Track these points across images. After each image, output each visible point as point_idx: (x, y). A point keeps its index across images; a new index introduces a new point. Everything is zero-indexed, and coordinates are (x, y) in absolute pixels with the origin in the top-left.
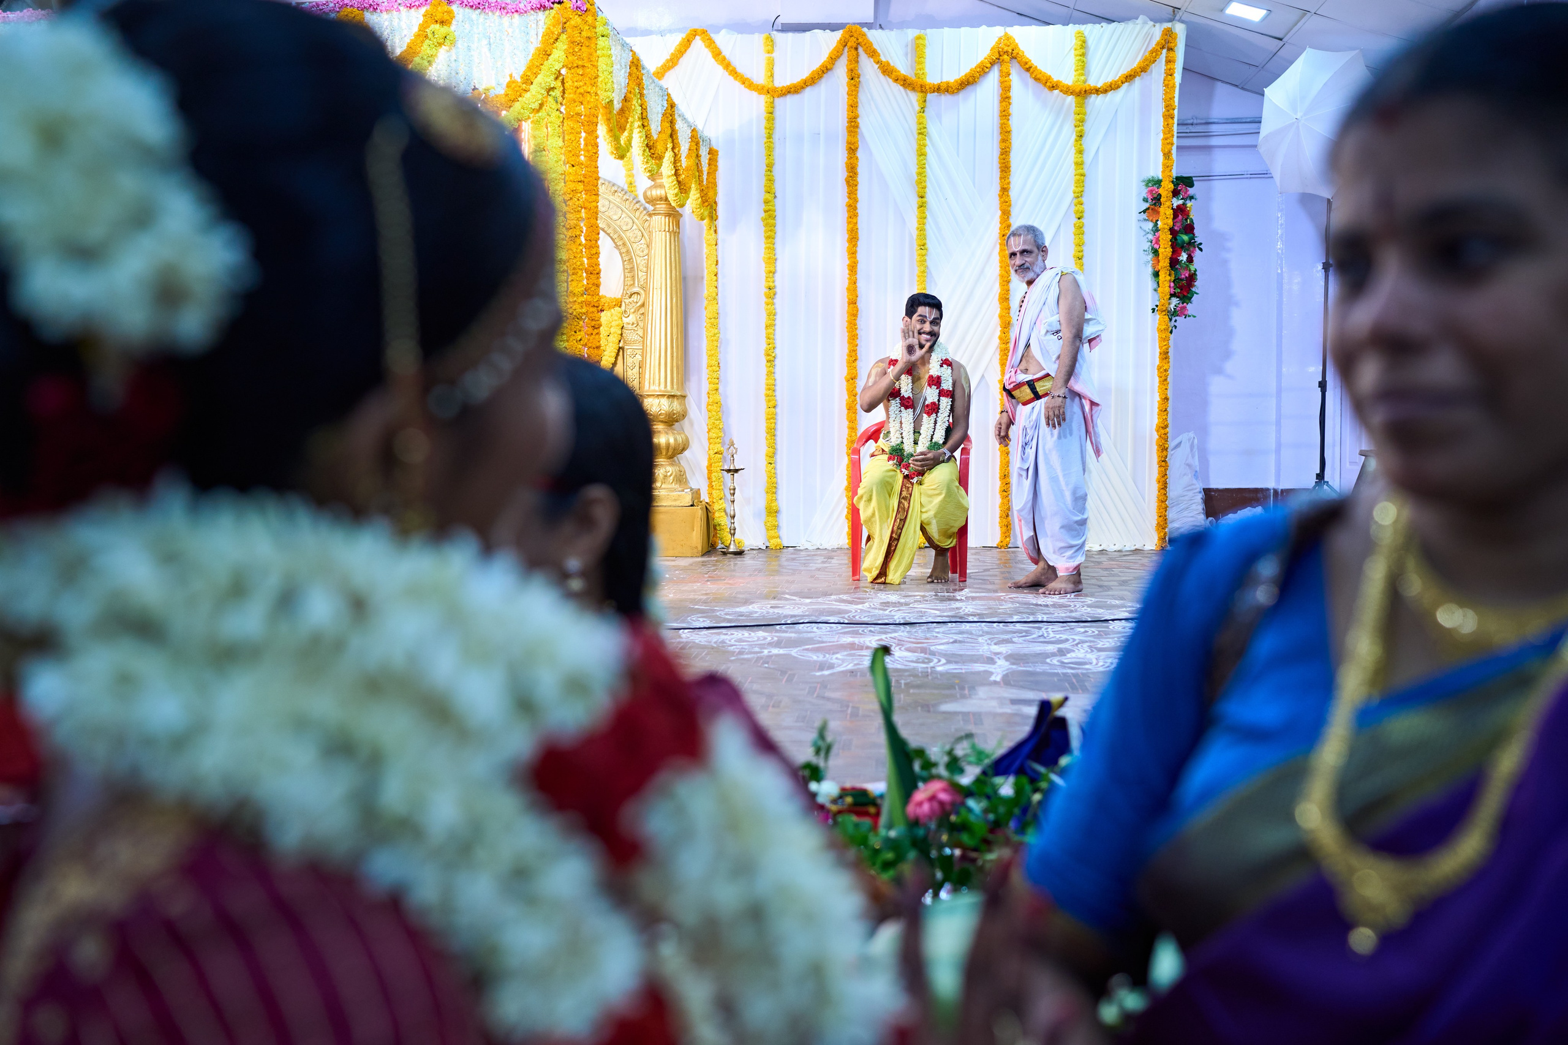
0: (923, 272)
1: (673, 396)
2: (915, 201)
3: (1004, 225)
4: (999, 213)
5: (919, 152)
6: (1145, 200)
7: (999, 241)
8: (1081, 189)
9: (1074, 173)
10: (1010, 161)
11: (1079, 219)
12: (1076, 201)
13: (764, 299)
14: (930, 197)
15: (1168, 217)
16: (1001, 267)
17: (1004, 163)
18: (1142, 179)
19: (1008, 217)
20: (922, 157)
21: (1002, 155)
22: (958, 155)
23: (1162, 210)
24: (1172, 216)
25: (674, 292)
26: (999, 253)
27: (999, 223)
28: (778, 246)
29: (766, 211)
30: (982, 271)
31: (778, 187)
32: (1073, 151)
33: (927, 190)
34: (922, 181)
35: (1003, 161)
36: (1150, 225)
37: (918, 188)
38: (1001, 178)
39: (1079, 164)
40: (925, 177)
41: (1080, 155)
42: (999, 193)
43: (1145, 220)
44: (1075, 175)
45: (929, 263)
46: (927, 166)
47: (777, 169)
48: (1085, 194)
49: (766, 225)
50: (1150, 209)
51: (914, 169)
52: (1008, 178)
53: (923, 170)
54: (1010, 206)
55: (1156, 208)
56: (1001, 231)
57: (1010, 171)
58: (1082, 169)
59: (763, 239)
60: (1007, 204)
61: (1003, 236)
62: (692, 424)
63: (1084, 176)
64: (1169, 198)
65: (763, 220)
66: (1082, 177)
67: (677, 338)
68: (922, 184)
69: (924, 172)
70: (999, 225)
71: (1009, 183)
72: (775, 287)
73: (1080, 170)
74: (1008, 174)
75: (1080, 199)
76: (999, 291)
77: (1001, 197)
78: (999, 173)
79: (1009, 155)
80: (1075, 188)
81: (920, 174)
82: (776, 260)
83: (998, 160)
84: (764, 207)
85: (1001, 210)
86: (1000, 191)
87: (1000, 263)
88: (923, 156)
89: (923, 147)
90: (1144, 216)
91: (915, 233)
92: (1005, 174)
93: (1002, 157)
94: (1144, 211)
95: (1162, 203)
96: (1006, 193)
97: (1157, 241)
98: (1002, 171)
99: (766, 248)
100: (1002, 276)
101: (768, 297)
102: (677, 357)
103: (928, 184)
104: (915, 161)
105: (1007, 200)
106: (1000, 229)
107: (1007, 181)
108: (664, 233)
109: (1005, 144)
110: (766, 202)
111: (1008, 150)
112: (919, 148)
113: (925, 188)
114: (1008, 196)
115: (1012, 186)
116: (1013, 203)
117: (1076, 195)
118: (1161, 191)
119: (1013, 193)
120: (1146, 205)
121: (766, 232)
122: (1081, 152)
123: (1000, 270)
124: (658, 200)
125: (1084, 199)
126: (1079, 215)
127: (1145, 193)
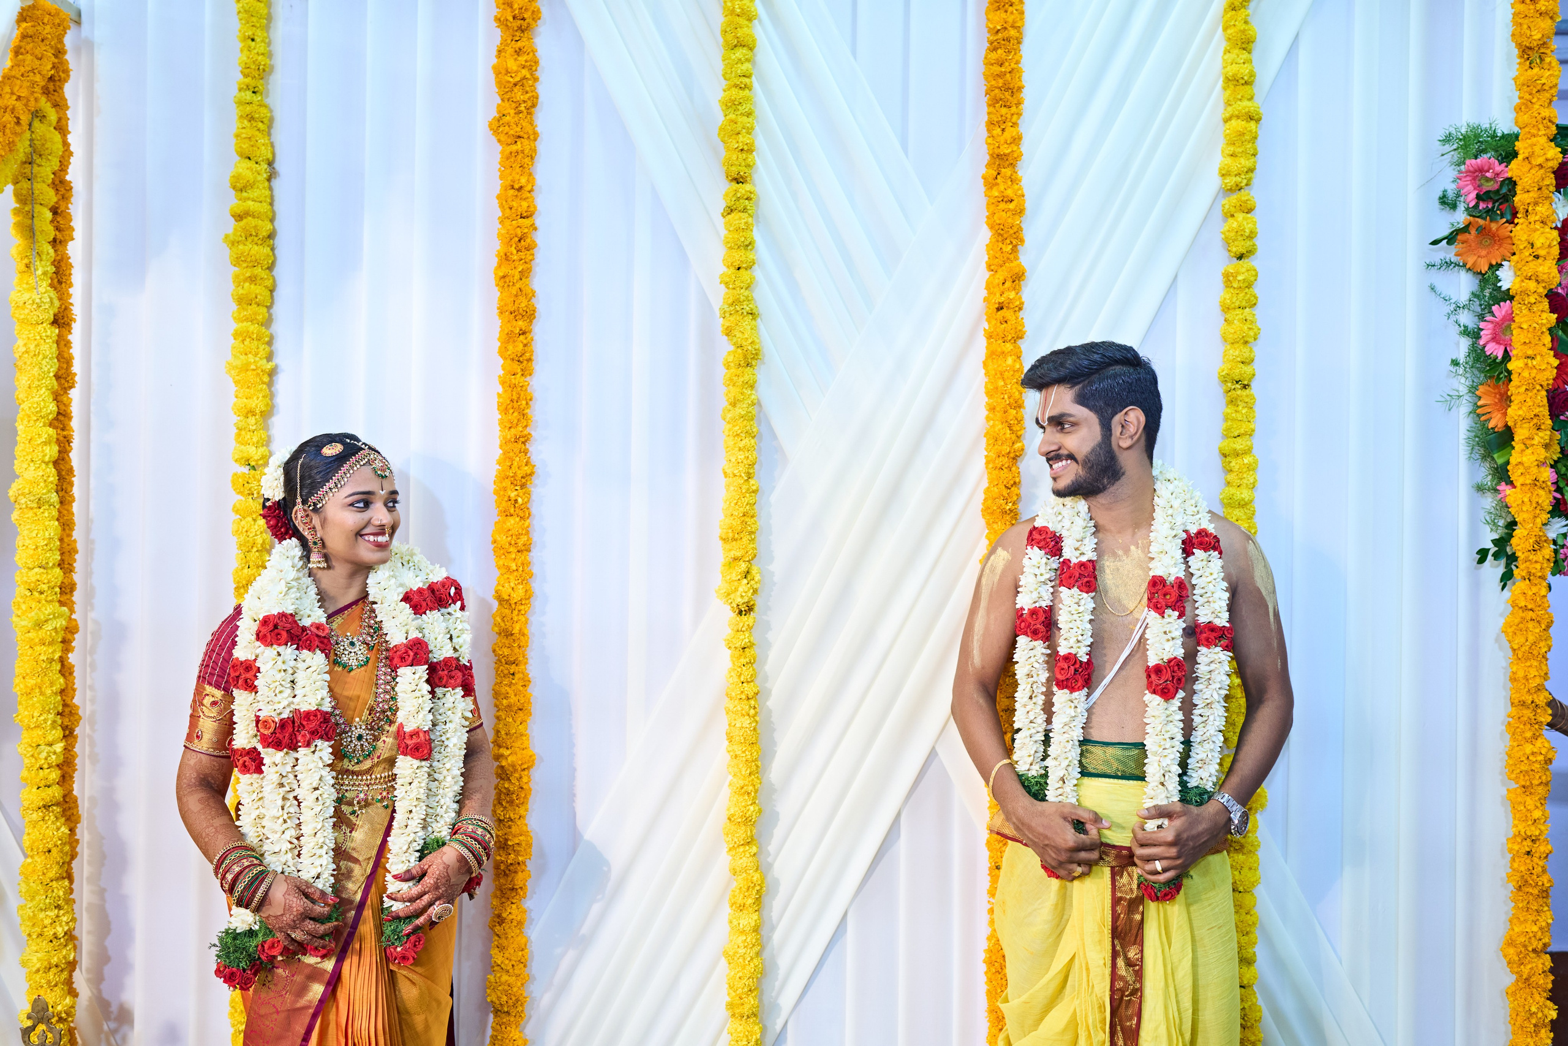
0: (747, 417)
2: (719, 193)
3: (1001, 275)
4: (985, 235)
5: (730, 37)
6: (1447, 202)
7: (986, 326)
8: (1245, 163)
9: (1221, 113)
10: (1019, 71)
11: (1240, 257)
12: (1228, 201)
14: (767, 182)
15: (1542, 253)
16: (992, 409)
17: (1000, 75)
18: (1440, 130)
19: (1015, 249)
20: (740, 53)
21: (995, 49)
22: (854, 53)
23: (1520, 232)
24: (1556, 251)
26: (985, 364)
27: (983, 266)
29: (239, 217)
30: (929, 422)
31: (280, 141)
32: (1219, 42)
33: (756, 158)
34: (739, 127)
35: (997, 69)
36: (1462, 286)
37: (728, 149)
38: (991, 124)
39: (1239, 83)
40: (749, 115)
41: (1245, 55)
42: (983, 170)
43: (1448, 264)
44: (1226, 121)
45: (765, 392)
46: (754, 81)
47: (280, 85)
48: (1257, 178)
49: (240, 260)
50: (1473, 231)
51: (715, 92)
52: (1014, 125)
53: (742, 93)
54: (1020, 212)
55: (1494, 226)
56: (990, 293)
57: (1018, 104)
58: (1251, 99)
59: (231, 308)
60: (1012, 206)
61: (1000, 308)
63: (1258, 121)
64: (1545, 192)
66: (1253, 124)
68: (741, 138)
69: (747, 99)
70: (983, 275)
71: (1017, 140)
73: (1246, 103)
74: (1014, 109)
75: (1243, 195)
76: (985, 484)
77: (990, 183)
78: (985, 109)
79: (1017, 51)
80: (1229, 160)
81: (732, 105)
82: (272, 373)
83: (982, 68)
84: (234, 203)
85: (991, 227)
86: (988, 165)
87: (990, 394)
88: (745, 50)
89: (742, 21)
90: (1447, 252)
91: (718, 297)
92: (1004, 111)
93: (993, 56)
94: (1451, 239)
95: (1521, 210)
96: (1007, 172)
97: (1502, 330)
98: (994, 102)
99: (237, 335)
100: (994, 439)
103: (760, 141)
104: (719, 66)
105: (1009, 193)
106: (989, 287)
107: (1010, 133)
109: (1003, 15)
111: (1013, 33)
112: (729, 24)
113: (750, 151)
114: (1014, 180)
115: (1025, 147)
116: (1028, 204)
117: (1231, 181)
118: (1514, 169)
119: (1031, 173)
120: (1460, 217)
121: (239, 281)
122: (1245, 44)
123: (988, 419)
125: (1254, 195)
126: (1240, 247)
127: (1447, 180)
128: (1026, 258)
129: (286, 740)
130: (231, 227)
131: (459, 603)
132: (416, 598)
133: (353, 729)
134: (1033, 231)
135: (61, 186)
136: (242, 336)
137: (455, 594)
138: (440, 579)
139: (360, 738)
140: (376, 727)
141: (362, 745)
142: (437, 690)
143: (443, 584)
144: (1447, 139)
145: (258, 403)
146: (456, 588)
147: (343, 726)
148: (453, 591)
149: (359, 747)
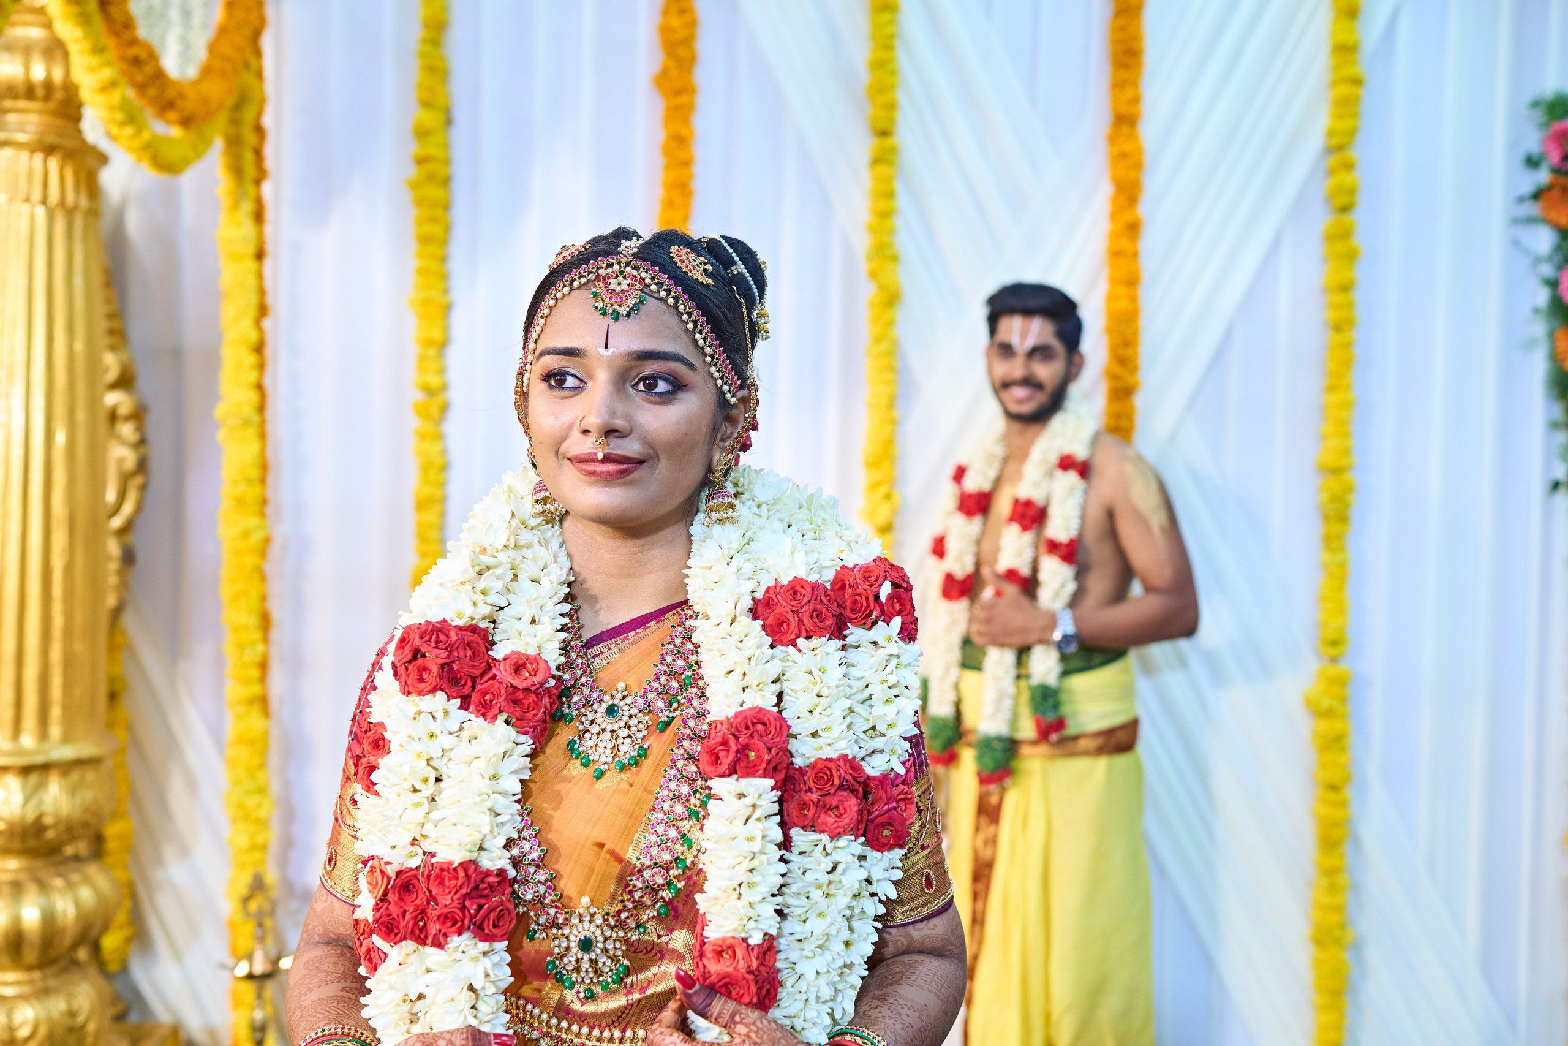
1: (45, 768)
2: (862, 146)
3: (1119, 225)
6: (1532, 162)
8: (1347, 124)
9: (1328, 75)
10: (1139, 37)
11: (1340, 212)
12: (1333, 160)
13: (414, 422)
14: (907, 135)
17: (1123, 41)
18: (1528, 96)
20: (885, 16)
21: (1120, 16)
25: (60, 410)
28: (457, 266)
29: (420, 162)
31: (459, 90)
33: (898, 113)
34: (884, 85)
35: (1121, 35)
37: (873, 105)
38: (1114, 85)
39: (1345, 50)
41: (1350, 24)
43: (1531, 220)
44: (1333, 82)
46: (898, 42)
47: (457, 36)
48: (1359, 140)
49: (420, 202)
50: (1557, 190)
51: (860, 53)
52: (1135, 86)
53: (886, 54)
54: (1139, 168)
57: (1139, 66)
58: (1353, 63)
59: (413, 246)
60: (1131, 161)
61: (1118, 255)
62: (192, 786)
63: (1359, 85)
65: (414, 186)
66: (1357, 88)
67: (69, 568)
68: (885, 96)
69: (891, 59)
70: (1106, 224)
71: (1137, 100)
72: (444, 387)
73: (1350, 68)
75: (1343, 154)
77: (1113, 140)
79: (1138, 17)
80: (1332, 121)
81: (877, 65)
82: (448, 308)
83: (1107, 31)
84: (414, 148)
85: (1114, 180)
86: (1111, 123)
88: (889, 14)
90: (1533, 210)
91: (862, 243)
92: (1126, 73)
93: (1118, 22)
94: (1536, 196)
96: (1128, 130)
98: (1117, 66)
99: (419, 271)
101: (423, 412)
102: (68, 631)
103: (902, 98)
104: (867, 27)
105: (1129, 149)
107: (1131, 93)
108: (26, 208)
110: (422, 134)
113: (893, 108)
114: (1134, 138)
115: (1145, 109)
116: (1148, 158)
117: (1336, 141)
119: (1149, 131)
120: (1545, 177)
121: (420, 222)
122: (1351, 13)
124: (16, 97)
125: (1354, 154)
126: (1341, 201)
127: (1533, 141)
128: (1145, 209)
129: (406, 923)
130: (412, 172)
131: (897, 622)
132: (783, 606)
133: (575, 921)
134: (1152, 184)
135: (260, 131)
136: (423, 272)
137: (890, 597)
138: (861, 561)
139: (586, 945)
140: (632, 923)
141: (593, 962)
142: (795, 833)
143: (866, 572)
144: (1535, 104)
145: (437, 334)
146: (895, 585)
147: (552, 911)
148: (886, 589)
149: (585, 965)
